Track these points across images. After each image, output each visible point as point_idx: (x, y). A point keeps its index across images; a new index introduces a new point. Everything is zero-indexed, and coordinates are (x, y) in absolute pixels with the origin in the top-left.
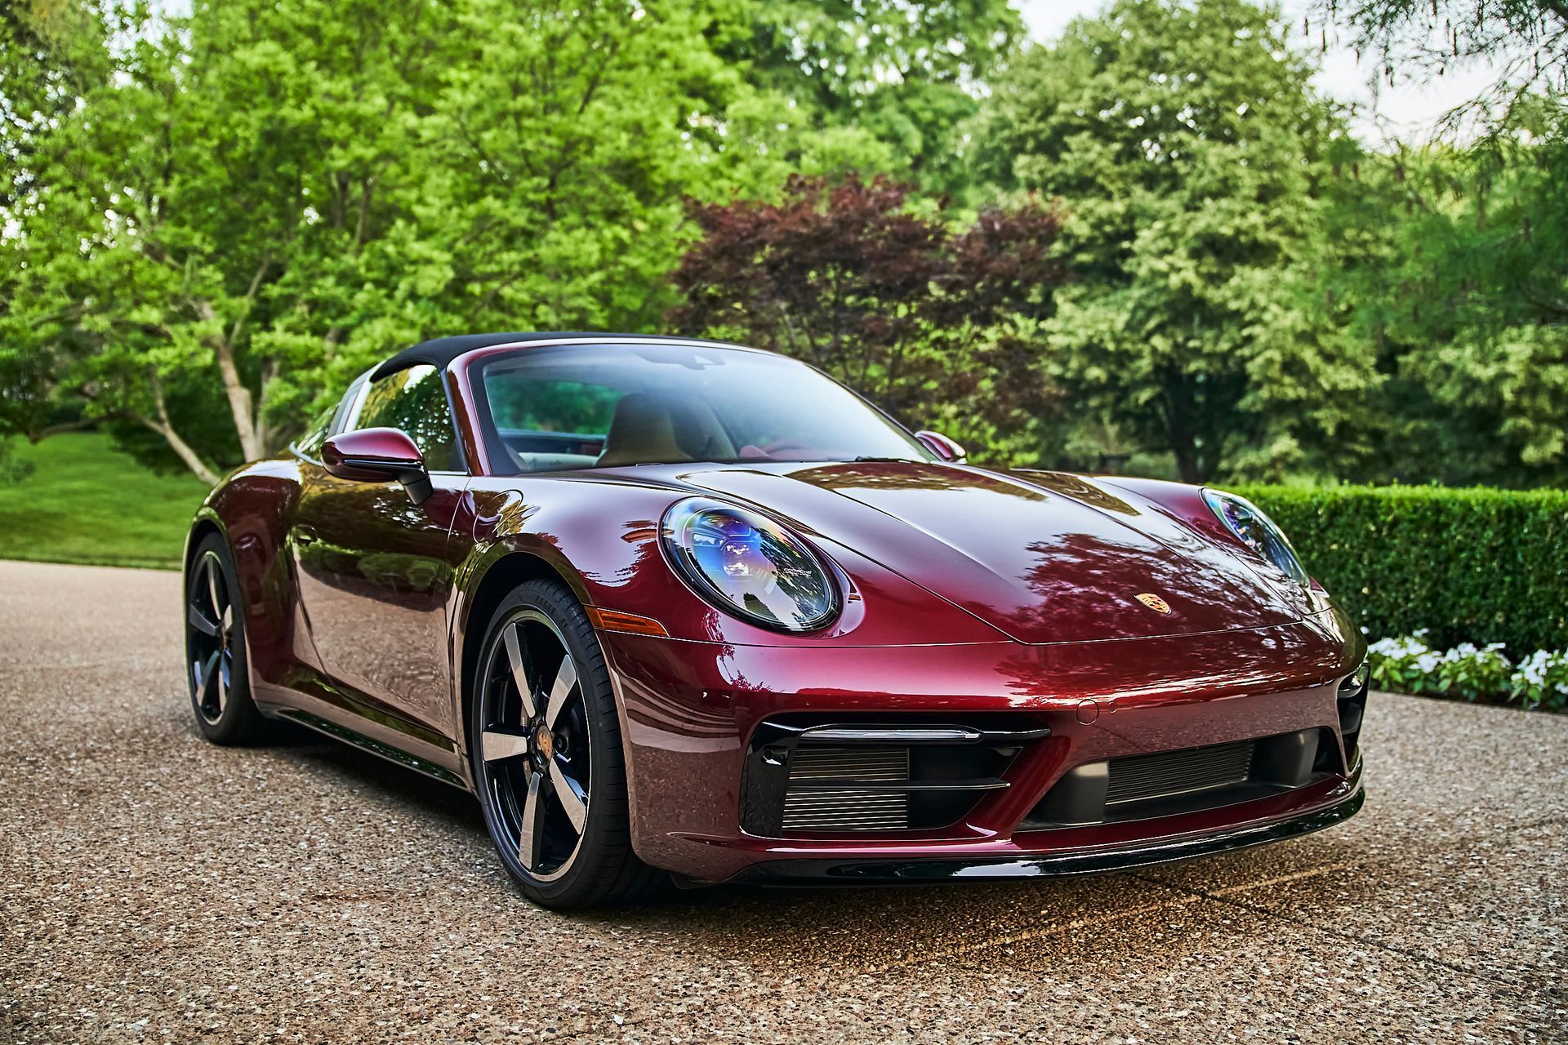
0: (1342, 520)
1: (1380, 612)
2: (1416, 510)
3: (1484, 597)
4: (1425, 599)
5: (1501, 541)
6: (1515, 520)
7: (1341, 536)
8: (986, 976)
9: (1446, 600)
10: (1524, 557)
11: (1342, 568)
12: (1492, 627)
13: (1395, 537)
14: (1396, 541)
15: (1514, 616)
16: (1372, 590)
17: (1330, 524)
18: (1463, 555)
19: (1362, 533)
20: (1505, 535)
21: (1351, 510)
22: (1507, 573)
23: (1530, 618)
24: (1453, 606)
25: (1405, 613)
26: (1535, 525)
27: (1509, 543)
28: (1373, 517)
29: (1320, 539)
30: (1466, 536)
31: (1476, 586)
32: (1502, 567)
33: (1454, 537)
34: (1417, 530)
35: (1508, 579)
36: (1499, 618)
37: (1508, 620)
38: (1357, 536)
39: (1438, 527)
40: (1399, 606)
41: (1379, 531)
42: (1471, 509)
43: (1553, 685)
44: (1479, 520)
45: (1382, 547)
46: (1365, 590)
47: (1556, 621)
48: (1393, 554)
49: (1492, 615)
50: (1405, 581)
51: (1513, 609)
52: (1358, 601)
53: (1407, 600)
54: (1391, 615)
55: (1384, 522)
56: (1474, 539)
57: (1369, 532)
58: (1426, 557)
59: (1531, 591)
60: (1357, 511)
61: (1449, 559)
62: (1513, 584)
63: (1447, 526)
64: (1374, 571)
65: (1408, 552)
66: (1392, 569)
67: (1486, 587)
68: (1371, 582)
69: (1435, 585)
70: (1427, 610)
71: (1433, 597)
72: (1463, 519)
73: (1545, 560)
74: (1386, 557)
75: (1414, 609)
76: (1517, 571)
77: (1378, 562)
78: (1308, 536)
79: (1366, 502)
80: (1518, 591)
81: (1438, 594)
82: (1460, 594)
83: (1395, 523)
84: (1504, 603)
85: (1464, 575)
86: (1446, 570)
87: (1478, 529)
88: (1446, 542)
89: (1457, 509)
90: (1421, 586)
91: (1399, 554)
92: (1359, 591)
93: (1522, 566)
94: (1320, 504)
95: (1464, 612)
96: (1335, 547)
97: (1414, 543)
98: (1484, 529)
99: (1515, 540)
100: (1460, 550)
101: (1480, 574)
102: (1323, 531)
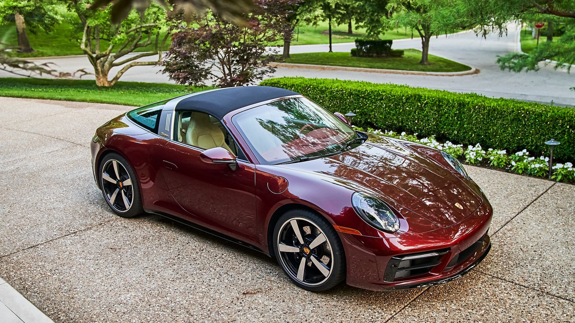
0: (410, 101)
1: (420, 127)
2: (433, 100)
3: (451, 126)
4: (434, 125)
5: (458, 112)
6: (462, 106)
7: (409, 105)
8: (433, 303)
9: (440, 126)
10: (464, 117)
11: (409, 115)
12: (453, 135)
13: (426, 107)
14: (427, 108)
15: (460, 132)
16: (418, 121)
17: (406, 102)
18: (447, 115)
19: (416, 106)
20: (459, 110)
21: (413, 98)
22: (459, 121)
23: (464, 133)
24: (442, 128)
25: (428, 129)
26: (468, 108)
27: (460, 112)
28: (420, 101)
29: (403, 106)
30: (448, 109)
31: (450, 124)
32: (457, 119)
33: (444, 109)
34: (433, 106)
35: (459, 122)
36: (456, 132)
37: (458, 133)
38: (415, 106)
39: (439, 106)
40: (426, 127)
41: (421, 105)
42: (449, 102)
43: (477, 158)
44: (452, 105)
45: (422, 109)
46: (416, 121)
47: (472, 135)
48: (425, 112)
49: (453, 131)
50: (428, 120)
51: (459, 130)
52: (414, 124)
53: (429, 125)
54: (423, 128)
55: (423, 103)
56: (450, 110)
57: (418, 106)
58: (435, 114)
59: (465, 126)
60: (415, 99)
61: (442, 115)
62: (460, 124)
63: (442, 106)
64: (419, 116)
65: (430, 112)
66: (425, 116)
67: (453, 124)
68: (418, 119)
69: (437, 121)
70: (434, 128)
71: (437, 125)
72: (447, 105)
73: (470, 119)
74: (423, 113)
75: (430, 128)
76: (462, 120)
77: (420, 114)
78: (400, 105)
79: (417, 97)
80: (462, 125)
81: (438, 124)
82: (445, 125)
83: (427, 103)
84: (457, 129)
85: (446, 120)
86: (441, 118)
87: (451, 108)
88: (441, 111)
89: (445, 102)
90: (433, 122)
91: (427, 112)
92: (414, 121)
93: (463, 119)
94: (403, 96)
95: (446, 130)
96: (407, 108)
97: (432, 110)
98: (453, 108)
99: (462, 112)
100: (446, 113)
101: (451, 120)
102: (404, 103)
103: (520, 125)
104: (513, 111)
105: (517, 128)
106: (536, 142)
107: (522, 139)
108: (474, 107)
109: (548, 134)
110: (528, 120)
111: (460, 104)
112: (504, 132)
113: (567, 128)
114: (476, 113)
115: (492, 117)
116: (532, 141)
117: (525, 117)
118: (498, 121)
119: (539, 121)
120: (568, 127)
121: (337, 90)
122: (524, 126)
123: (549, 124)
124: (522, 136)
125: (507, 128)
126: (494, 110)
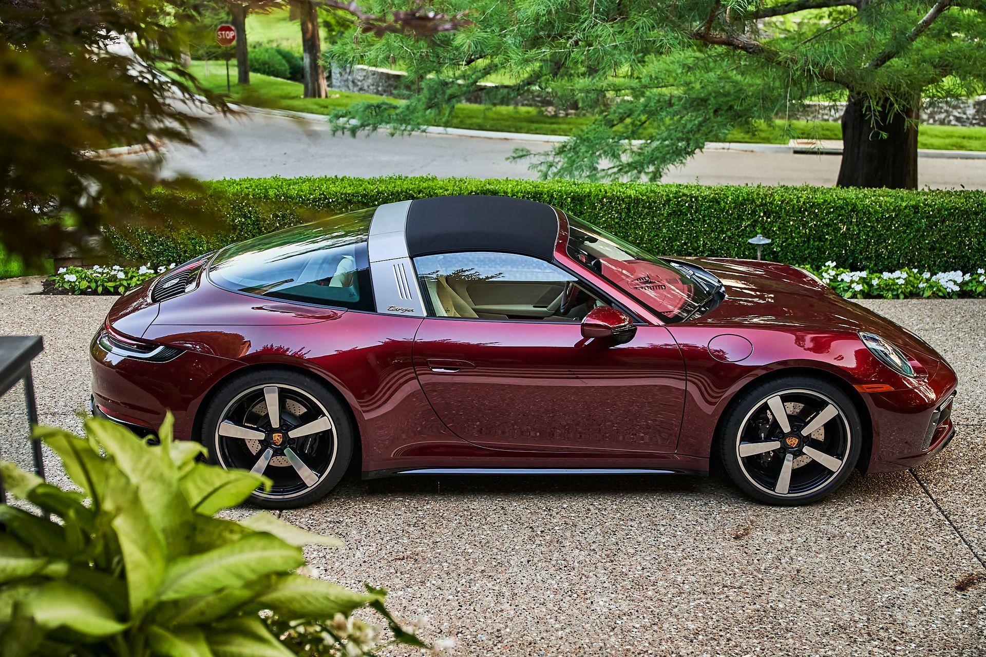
103: (683, 220)
104: (669, 200)
105: (677, 227)
106: (711, 245)
107: (685, 244)
108: (601, 201)
109: (730, 229)
110: (696, 212)
111: (573, 199)
112: (654, 236)
113: (760, 216)
114: (605, 211)
115: (634, 214)
116: (705, 245)
117: (691, 207)
118: (643, 219)
119: (715, 210)
120: (762, 214)
121: (314, 198)
122: (689, 221)
123: (732, 214)
124: (687, 238)
125: (660, 229)
126: (638, 203)
